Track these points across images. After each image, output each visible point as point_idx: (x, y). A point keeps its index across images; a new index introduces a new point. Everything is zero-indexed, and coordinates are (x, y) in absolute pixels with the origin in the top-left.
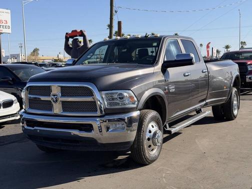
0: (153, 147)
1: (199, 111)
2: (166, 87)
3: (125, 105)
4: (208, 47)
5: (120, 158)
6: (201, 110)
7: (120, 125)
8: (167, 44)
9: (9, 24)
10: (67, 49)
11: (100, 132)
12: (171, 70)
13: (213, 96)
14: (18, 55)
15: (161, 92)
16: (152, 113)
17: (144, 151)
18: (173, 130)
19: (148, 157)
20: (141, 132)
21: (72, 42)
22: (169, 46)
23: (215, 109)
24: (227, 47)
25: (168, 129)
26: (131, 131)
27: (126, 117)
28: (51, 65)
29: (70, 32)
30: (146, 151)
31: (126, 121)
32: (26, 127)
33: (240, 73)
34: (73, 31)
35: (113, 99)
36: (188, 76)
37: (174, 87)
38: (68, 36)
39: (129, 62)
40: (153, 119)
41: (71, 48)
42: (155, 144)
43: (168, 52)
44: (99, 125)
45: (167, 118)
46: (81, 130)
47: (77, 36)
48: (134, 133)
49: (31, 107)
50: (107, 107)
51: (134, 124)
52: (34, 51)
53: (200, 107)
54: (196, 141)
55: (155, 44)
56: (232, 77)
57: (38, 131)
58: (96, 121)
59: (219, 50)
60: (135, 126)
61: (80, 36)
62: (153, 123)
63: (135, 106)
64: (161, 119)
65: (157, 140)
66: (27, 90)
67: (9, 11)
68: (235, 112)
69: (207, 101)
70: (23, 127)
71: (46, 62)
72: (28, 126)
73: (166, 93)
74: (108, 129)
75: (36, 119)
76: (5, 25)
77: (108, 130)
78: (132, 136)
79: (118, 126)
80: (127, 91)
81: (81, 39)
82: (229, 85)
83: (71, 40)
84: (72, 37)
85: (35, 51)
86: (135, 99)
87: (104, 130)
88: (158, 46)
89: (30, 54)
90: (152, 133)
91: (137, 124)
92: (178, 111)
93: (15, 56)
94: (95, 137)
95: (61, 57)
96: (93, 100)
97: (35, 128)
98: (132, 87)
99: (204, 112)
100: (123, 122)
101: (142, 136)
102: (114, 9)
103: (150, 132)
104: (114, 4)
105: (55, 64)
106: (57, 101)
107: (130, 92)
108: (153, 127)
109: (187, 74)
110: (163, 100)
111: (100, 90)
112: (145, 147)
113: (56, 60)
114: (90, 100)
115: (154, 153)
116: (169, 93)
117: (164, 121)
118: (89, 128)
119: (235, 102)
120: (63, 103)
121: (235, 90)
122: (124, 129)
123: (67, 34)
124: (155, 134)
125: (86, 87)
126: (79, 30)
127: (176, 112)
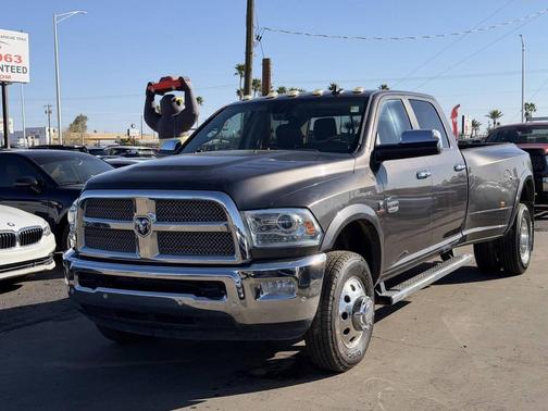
0: (353, 332)
1: (447, 255)
2: (381, 203)
3: (293, 239)
4: (454, 114)
5: (280, 355)
6: (451, 252)
7: (283, 284)
8: (380, 110)
9: (26, 63)
10: (151, 117)
11: (241, 299)
12: (390, 166)
13: (478, 222)
14: (42, 130)
15: (370, 212)
16: (352, 259)
17: (335, 343)
18: (396, 296)
19: (344, 355)
20: (329, 300)
21: (162, 102)
22: (384, 113)
23: (479, 250)
24: (495, 115)
25: (385, 293)
26: (308, 297)
27: (296, 266)
28: (115, 152)
29: (157, 81)
30: (340, 343)
31: (297, 275)
32: (77, 287)
33: (534, 171)
34: (162, 79)
35: (269, 228)
36: (425, 177)
37: (396, 202)
38: (153, 90)
39: (297, 148)
40: (353, 272)
41: (159, 116)
42: (358, 328)
43: (384, 126)
44: (239, 285)
45: (382, 270)
46: (198, 294)
47: (171, 90)
48: (315, 303)
49: (88, 245)
50: (255, 244)
51: (313, 282)
52: (77, 122)
53: (449, 246)
54: (444, 319)
55: (355, 109)
56: (518, 181)
57: (105, 296)
58: (233, 274)
59: (478, 120)
60: (317, 285)
61: (178, 89)
62: (353, 281)
63: (316, 242)
64: (369, 272)
65: (364, 318)
66: (82, 207)
67: (26, 36)
68: (525, 257)
69: (464, 233)
70: (71, 286)
71: (104, 144)
72: (82, 284)
73: (381, 216)
74: (258, 292)
75: (97, 269)
76: (16, 65)
77: (257, 296)
78: (310, 308)
79: (279, 286)
80: (300, 210)
81: (180, 96)
82: (511, 198)
83: (158, 99)
84: (160, 92)
85: (79, 121)
86: (317, 227)
87: (250, 294)
88: (362, 113)
89: (68, 126)
90: (352, 303)
91: (320, 282)
92: (405, 255)
93: (36, 133)
94: (228, 311)
95: (135, 133)
96: (225, 229)
97: (99, 289)
98: (311, 202)
99: (460, 257)
100: (290, 279)
101: (330, 308)
102: (255, 32)
103: (347, 299)
104: (255, 23)
105: (124, 150)
106: (146, 231)
107: (306, 212)
108: (354, 289)
109: (423, 174)
110: (375, 230)
111: (242, 208)
112: (338, 332)
113: (123, 142)
114: (219, 230)
115: (356, 345)
116: (386, 215)
117: (376, 275)
118: (217, 291)
119: (524, 236)
120: (161, 235)
121: (523, 208)
122: (292, 294)
123: (150, 84)
124: (358, 304)
125: (210, 202)
126: (175, 78)
127: (401, 257)
